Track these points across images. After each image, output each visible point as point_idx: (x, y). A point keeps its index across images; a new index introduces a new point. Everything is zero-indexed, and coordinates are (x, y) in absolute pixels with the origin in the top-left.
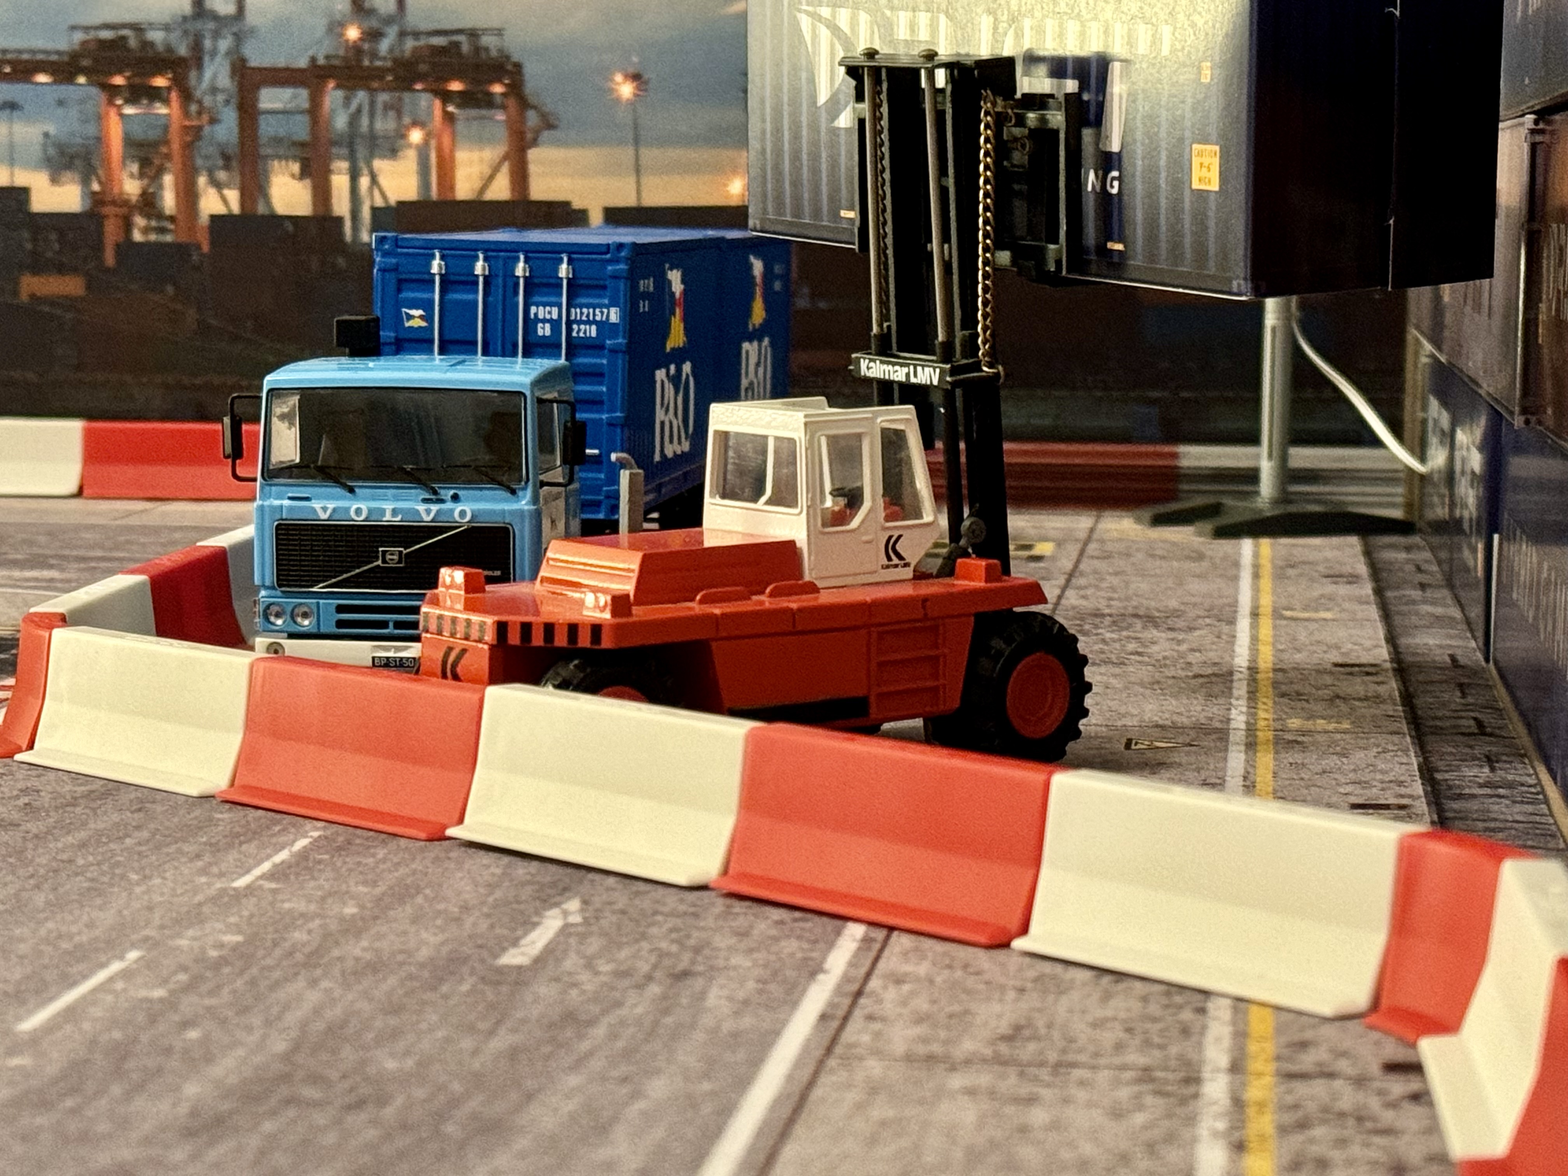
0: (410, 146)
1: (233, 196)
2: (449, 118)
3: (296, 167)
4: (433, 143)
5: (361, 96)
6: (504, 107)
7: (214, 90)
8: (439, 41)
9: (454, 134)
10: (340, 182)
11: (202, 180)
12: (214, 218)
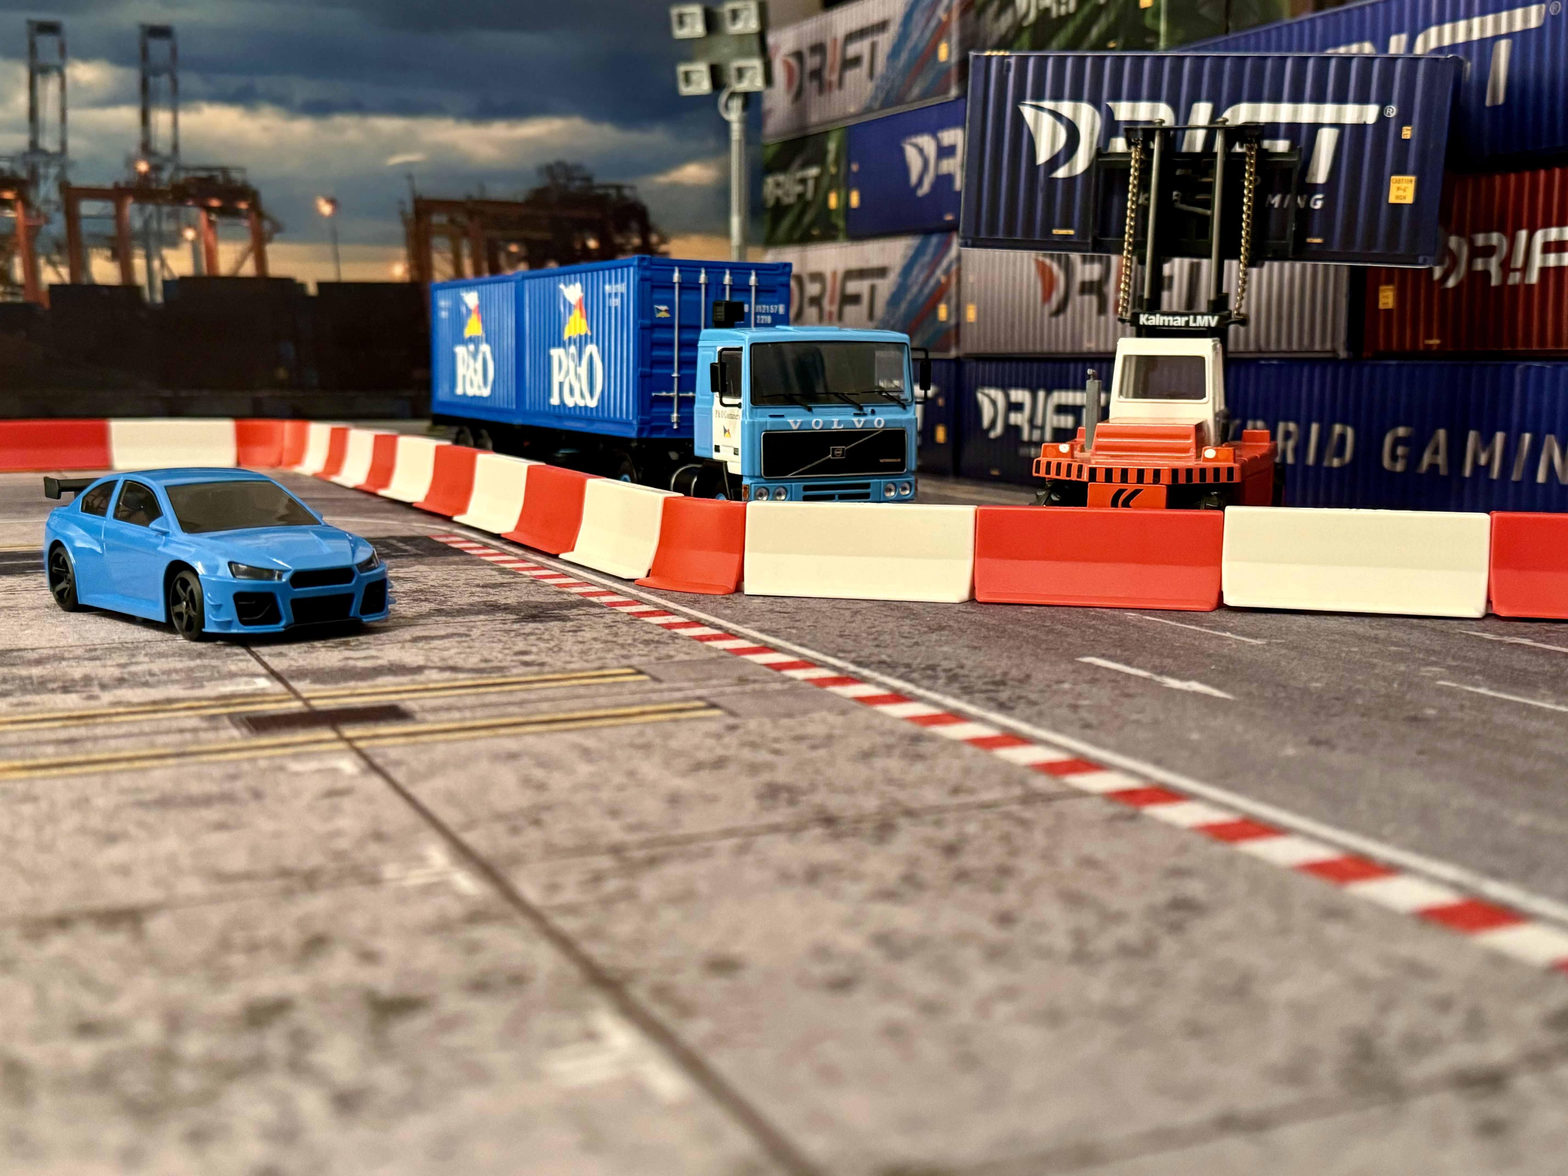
0: (186, 240)
1: (65, 273)
2: (211, 224)
3: (108, 253)
4: (202, 240)
5: (150, 208)
6: (246, 217)
7: (47, 201)
8: (202, 174)
9: (215, 233)
10: (139, 263)
11: (42, 261)
12: (52, 287)
